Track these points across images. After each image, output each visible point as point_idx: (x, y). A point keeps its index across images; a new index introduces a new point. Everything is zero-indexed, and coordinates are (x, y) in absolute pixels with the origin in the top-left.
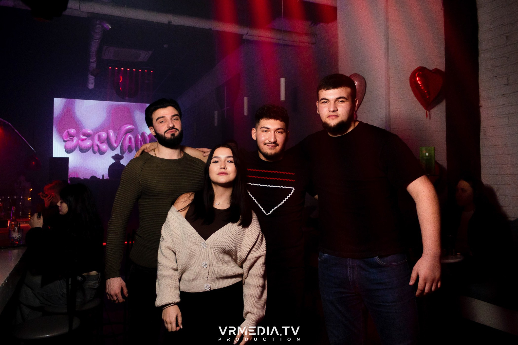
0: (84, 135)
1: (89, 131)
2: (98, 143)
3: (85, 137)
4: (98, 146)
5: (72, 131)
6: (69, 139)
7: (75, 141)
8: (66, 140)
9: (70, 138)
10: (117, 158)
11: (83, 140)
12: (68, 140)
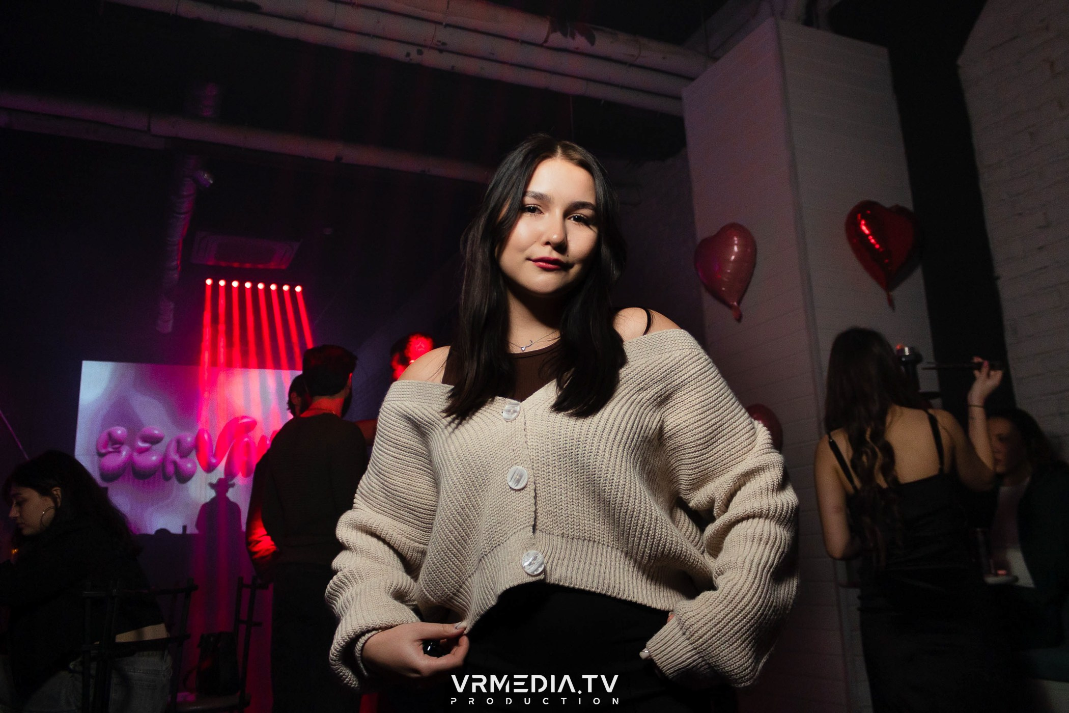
0: (145, 440)
1: (156, 432)
2: (176, 457)
3: (146, 445)
4: (175, 463)
5: (119, 432)
6: (110, 449)
7: (124, 453)
8: (103, 451)
9: (113, 448)
10: (221, 487)
11: (142, 451)
12: (110, 452)
